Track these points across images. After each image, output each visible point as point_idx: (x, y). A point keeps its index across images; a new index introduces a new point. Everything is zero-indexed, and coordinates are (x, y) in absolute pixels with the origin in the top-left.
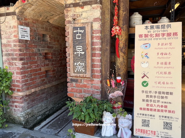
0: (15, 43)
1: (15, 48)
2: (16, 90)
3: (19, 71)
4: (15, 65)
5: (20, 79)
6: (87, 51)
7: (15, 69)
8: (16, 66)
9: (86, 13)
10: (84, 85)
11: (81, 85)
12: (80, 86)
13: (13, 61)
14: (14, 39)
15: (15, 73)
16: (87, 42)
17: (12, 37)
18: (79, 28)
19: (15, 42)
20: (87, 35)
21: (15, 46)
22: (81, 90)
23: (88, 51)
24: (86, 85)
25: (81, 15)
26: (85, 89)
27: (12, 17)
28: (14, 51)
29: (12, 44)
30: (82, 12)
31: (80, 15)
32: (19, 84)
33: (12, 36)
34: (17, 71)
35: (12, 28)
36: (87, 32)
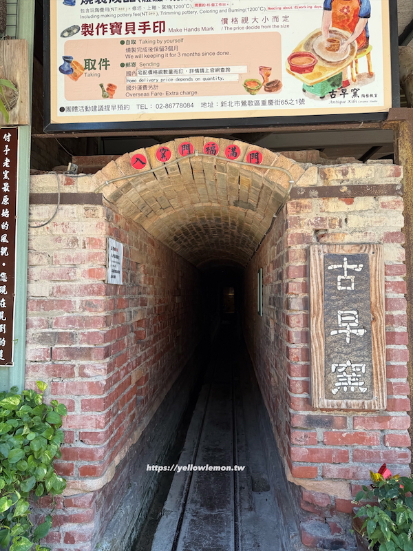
0: (88, 298)
1: (87, 313)
2: (75, 472)
3: (94, 397)
4: (83, 375)
5: (98, 426)
6: (373, 326)
7: (82, 390)
8: (85, 380)
9: (360, 218)
10: (356, 434)
11: (344, 435)
12: (343, 438)
13: (73, 362)
14: (88, 281)
15: (78, 406)
16: (373, 299)
17: (78, 276)
18: (345, 259)
19: (89, 294)
20: (373, 280)
21: (88, 305)
22: (346, 452)
23: (376, 326)
24: (363, 433)
25: (343, 221)
26: (360, 447)
27: (87, 209)
28: (81, 325)
29: (77, 300)
30: (346, 214)
31: (340, 221)
32: (92, 447)
33: (78, 271)
34: (89, 397)
35: (82, 246)
36: (372, 272)
